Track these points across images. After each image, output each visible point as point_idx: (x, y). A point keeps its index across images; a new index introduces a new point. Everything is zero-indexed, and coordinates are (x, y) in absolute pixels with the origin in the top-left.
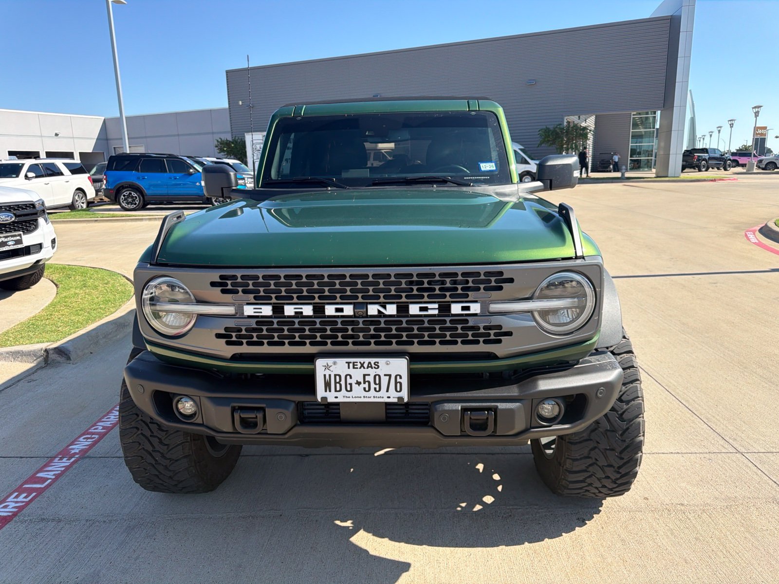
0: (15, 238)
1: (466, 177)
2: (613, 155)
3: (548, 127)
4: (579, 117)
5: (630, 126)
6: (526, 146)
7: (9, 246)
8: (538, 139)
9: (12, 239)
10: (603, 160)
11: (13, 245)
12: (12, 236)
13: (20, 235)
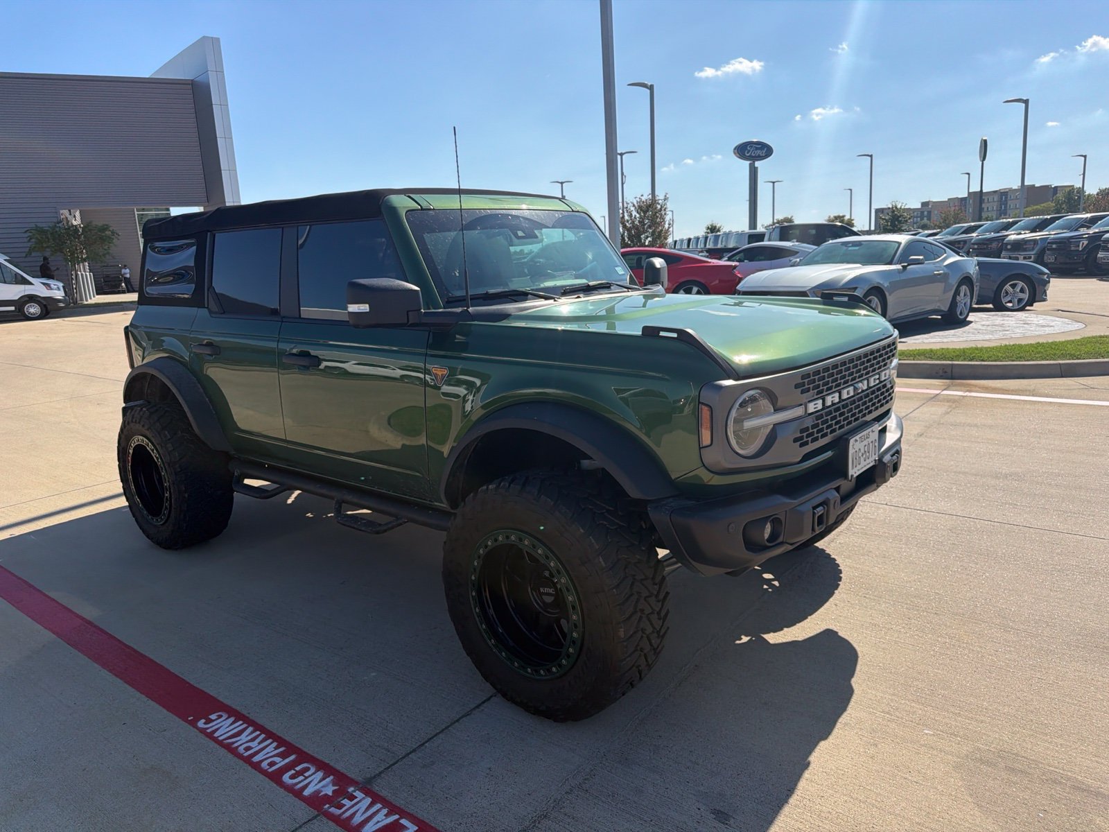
2: (121, 268)
3: (39, 225)
4: (70, 211)
5: (136, 226)
6: (12, 255)
8: (25, 245)
10: (108, 276)
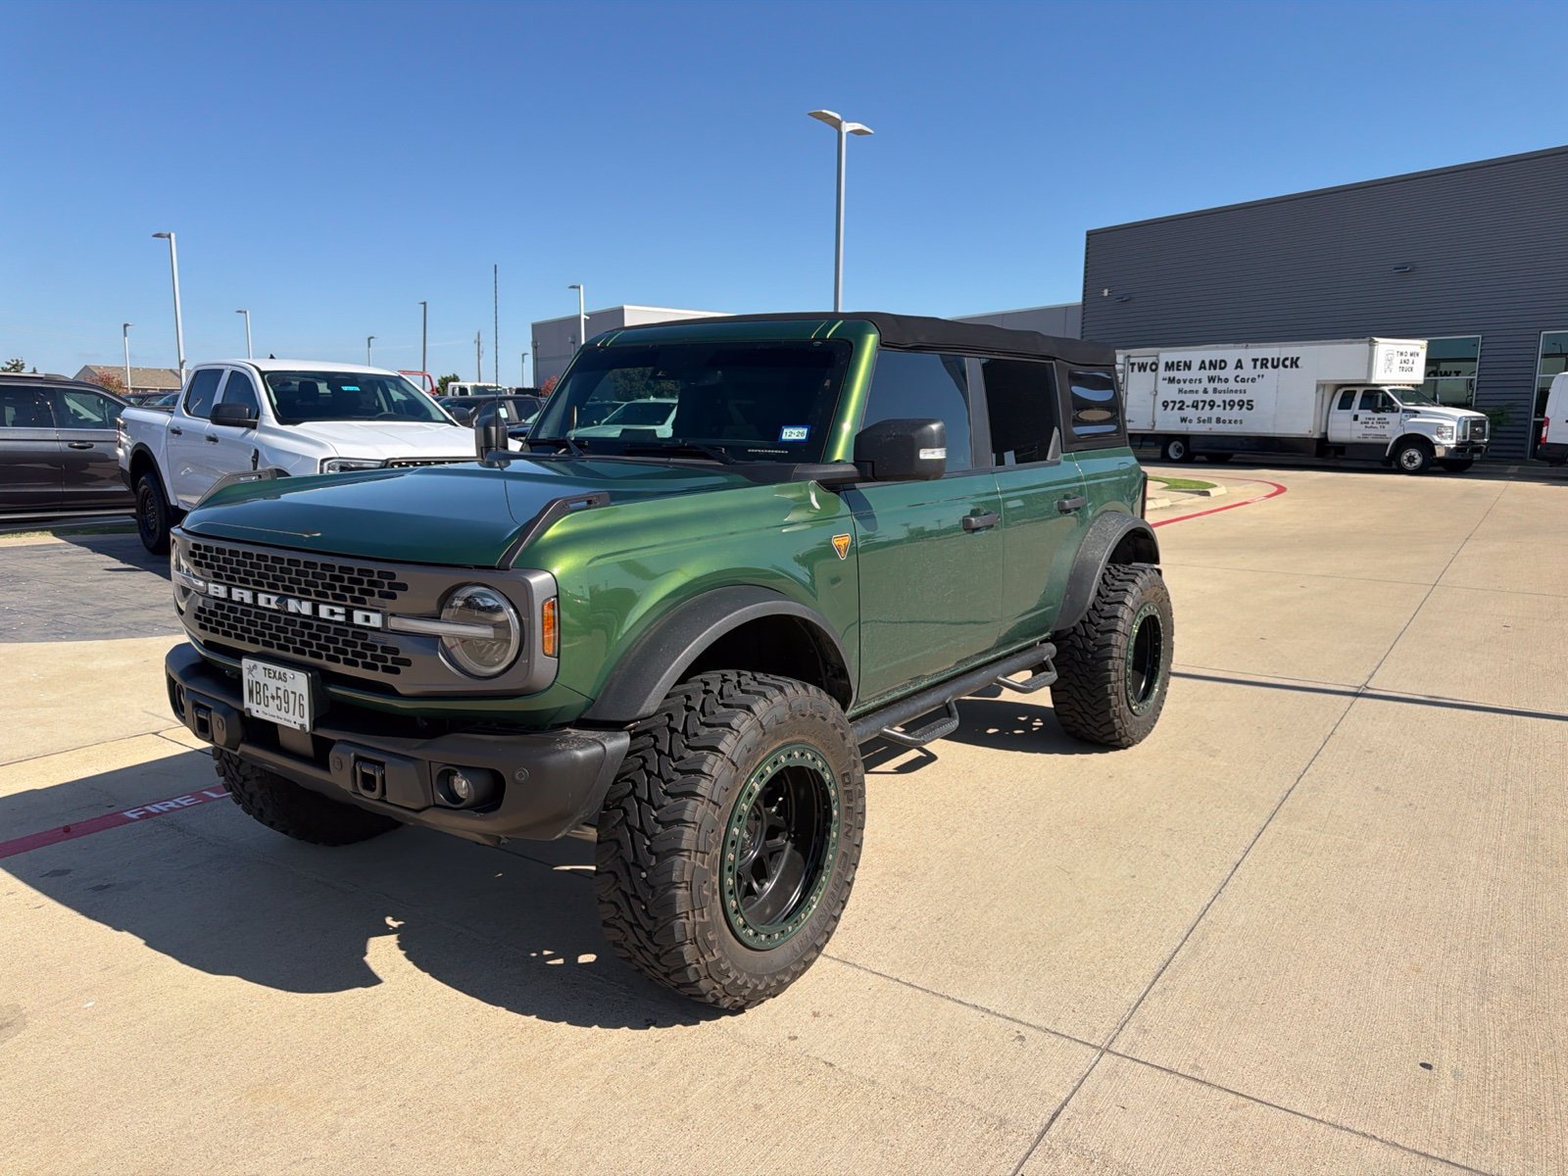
1: (751, 448)
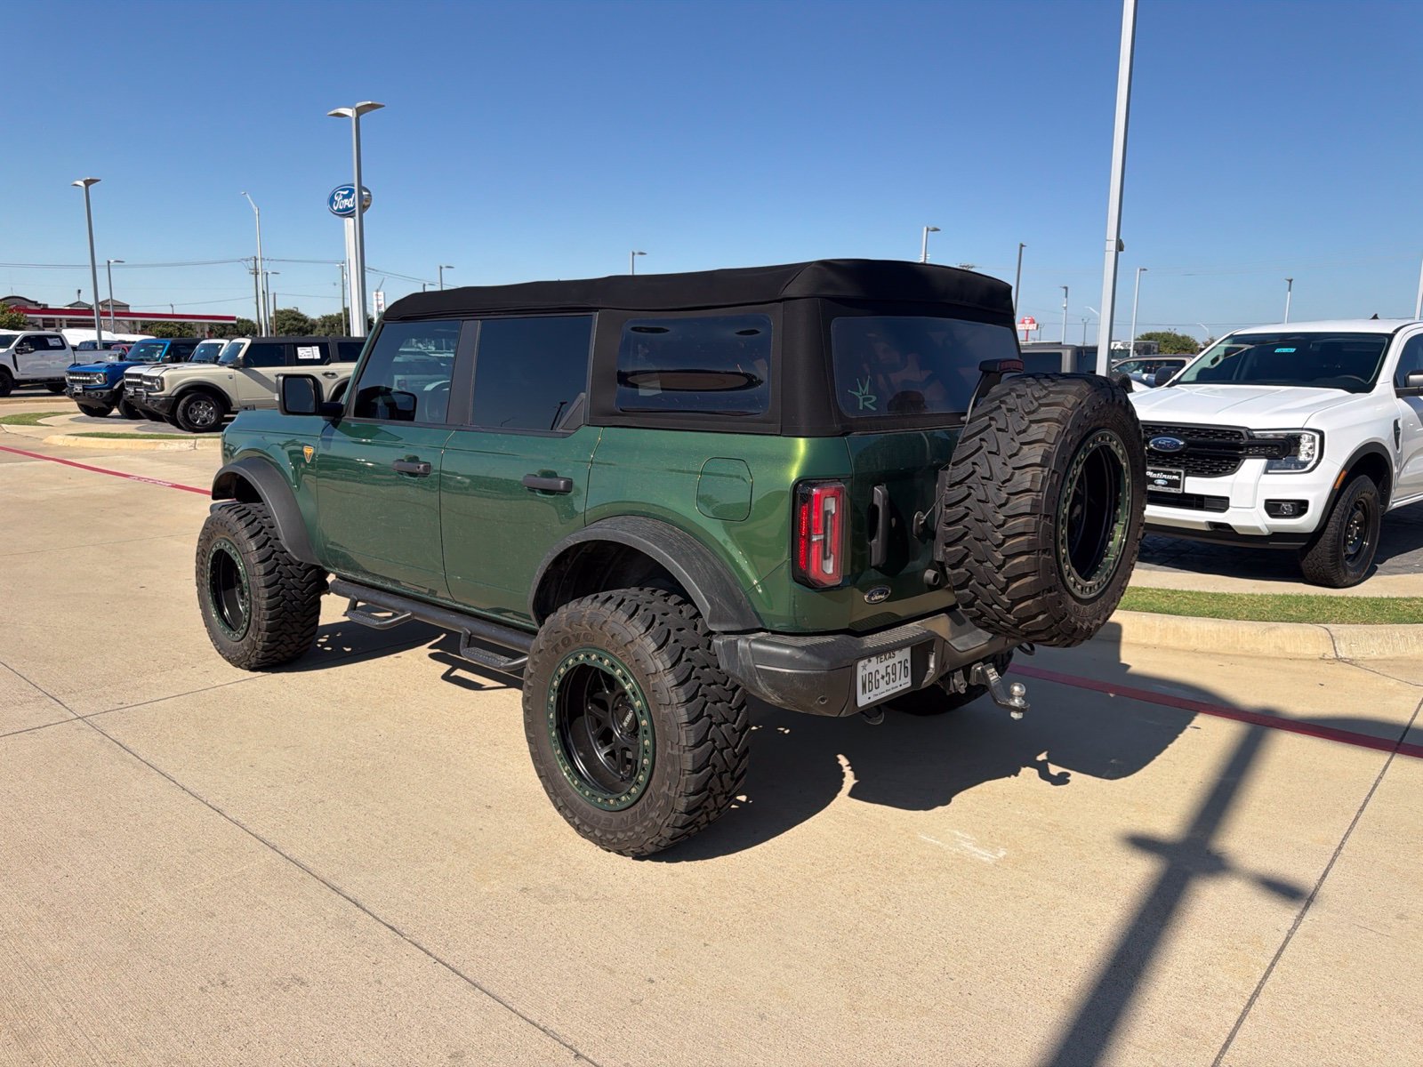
0: (1169, 477)
7: (1156, 485)
9: (1165, 476)
11: (1163, 486)
12: (1165, 473)
13: (1179, 474)
